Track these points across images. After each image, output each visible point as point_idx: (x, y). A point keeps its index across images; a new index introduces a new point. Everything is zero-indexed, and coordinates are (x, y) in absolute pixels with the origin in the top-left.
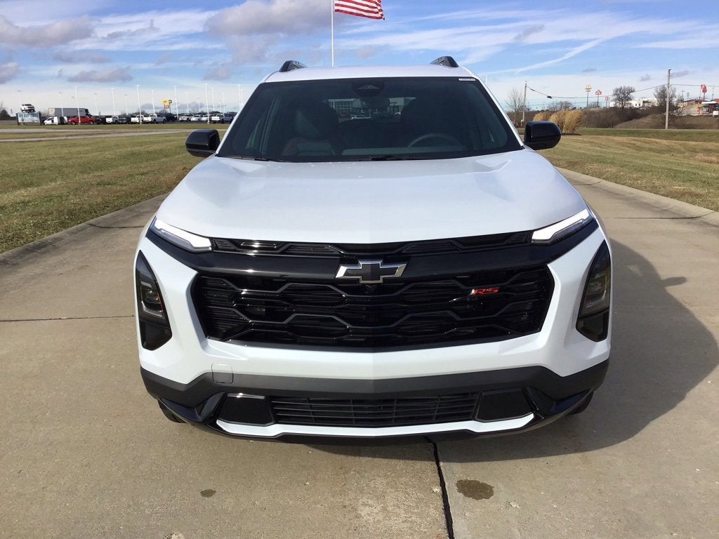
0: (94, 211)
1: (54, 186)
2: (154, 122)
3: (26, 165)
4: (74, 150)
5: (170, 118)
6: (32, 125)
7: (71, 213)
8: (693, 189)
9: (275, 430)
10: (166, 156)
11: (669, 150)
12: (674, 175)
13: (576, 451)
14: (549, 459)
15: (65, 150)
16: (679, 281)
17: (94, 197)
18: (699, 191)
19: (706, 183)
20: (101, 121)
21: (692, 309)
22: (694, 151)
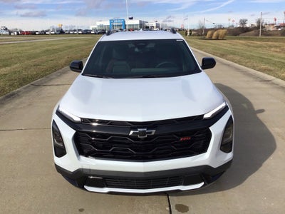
0: (33, 78)
1: (16, 66)
2: (55, 34)
3: (5, 56)
4: (24, 48)
5: (62, 32)
6: (6, 35)
7: (24, 79)
8: (269, 68)
9: (106, 190)
10: (61, 51)
11: (261, 46)
12: (262, 60)
13: (220, 191)
14: (210, 194)
15: (20, 49)
16: (262, 111)
17: (33, 72)
18: (272, 68)
19: (274, 64)
20: (33, 33)
21: (266, 124)
22: (270, 47)
